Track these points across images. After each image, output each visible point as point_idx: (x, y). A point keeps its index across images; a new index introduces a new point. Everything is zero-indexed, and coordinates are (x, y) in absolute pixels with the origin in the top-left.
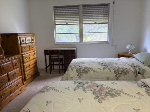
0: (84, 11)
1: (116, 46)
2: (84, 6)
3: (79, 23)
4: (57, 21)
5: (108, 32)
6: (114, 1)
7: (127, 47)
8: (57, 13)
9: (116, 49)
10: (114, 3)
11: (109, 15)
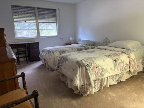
0: (39, 12)
1: (63, 39)
2: (38, 8)
3: (35, 22)
4: (15, 19)
5: (57, 29)
6: (59, 8)
7: (71, 39)
8: (15, 11)
9: (63, 41)
10: (59, 9)
11: (56, 17)
